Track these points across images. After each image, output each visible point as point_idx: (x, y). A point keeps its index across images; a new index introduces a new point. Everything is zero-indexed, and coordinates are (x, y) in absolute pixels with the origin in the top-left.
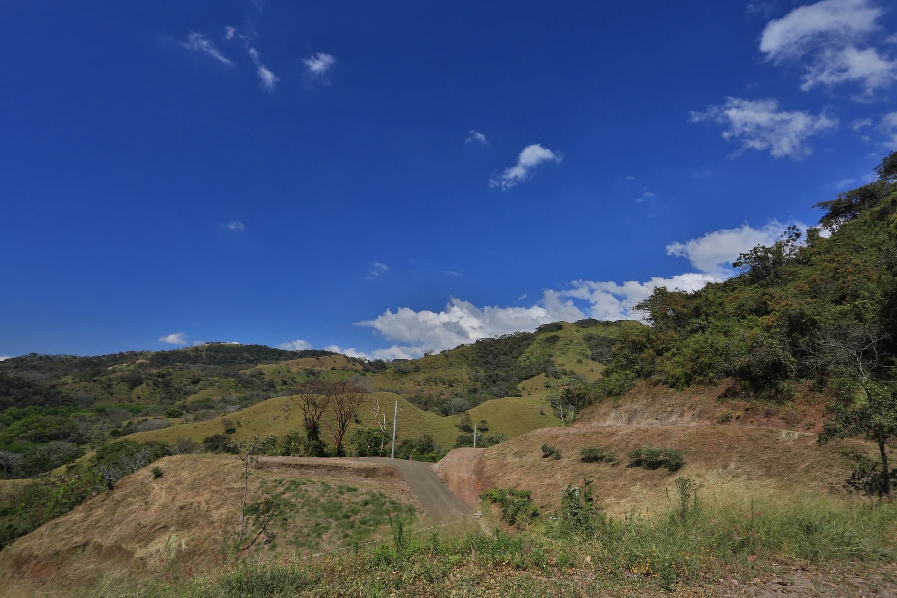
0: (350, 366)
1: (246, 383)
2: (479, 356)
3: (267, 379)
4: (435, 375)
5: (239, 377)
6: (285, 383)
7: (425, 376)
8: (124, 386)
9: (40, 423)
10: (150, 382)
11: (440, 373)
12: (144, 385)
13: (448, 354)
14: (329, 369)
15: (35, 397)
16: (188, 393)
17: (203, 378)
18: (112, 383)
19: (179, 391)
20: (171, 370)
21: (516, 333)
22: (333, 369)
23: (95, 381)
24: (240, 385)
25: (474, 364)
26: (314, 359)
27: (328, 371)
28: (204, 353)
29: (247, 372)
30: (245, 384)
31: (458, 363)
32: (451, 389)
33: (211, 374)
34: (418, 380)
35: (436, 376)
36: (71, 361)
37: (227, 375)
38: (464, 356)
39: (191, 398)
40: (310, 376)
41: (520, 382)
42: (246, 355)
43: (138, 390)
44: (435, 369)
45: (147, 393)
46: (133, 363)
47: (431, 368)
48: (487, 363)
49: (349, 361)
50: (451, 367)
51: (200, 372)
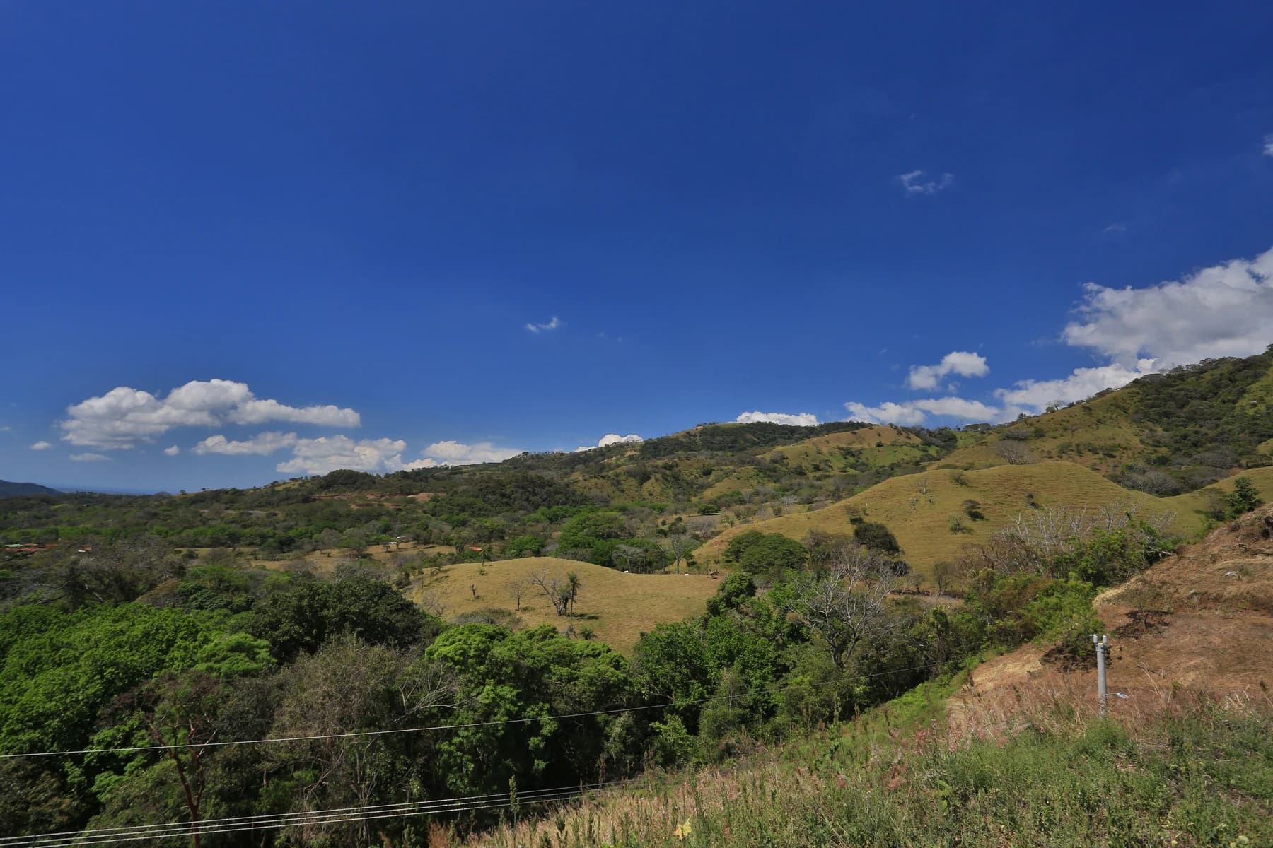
0: (902, 439)
1: (770, 472)
2: (1146, 406)
3: (793, 464)
4: (1075, 441)
5: (758, 464)
6: (817, 468)
7: (1059, 442)
8: (633, 482)
9: (592, 522)
10: (659, 476)
11: (1083, 437)
12: (653, 479)
13: (1087, 405)
14: (873, 445)
15: (557, 497)
16: (703, 487)
17: (716, 468)
18: (620, 479)
19: (690, 484)
20: (676, 460)
21: (1203, 361)
22: (879, 445)
23: (603, 477)
24: (761, 474)
25: (1141, 418)
26: (849, 433)
27: (872, 449)
28: (698, 437)
29: (767, 456)
30: (768, 472)
31: (1111, 418)
32: (1110, 460)
33: (724, 462)
34: (1046, 450)
35: (1077, 442)
36: (560, 459)
37: (743, 463)
38: (1118, 407)
39: (708, 494)
40: (848, 456)
41: (1260, 442)
42: (749, 436)
43: (647, 485)
44: (1073, 431)
45: (658, 489)
46: (622, 455)
47: (1065, 429)
48: (1167, 415)
49: (899, 433)
50: (1101, 426)
51: (709, 460)
